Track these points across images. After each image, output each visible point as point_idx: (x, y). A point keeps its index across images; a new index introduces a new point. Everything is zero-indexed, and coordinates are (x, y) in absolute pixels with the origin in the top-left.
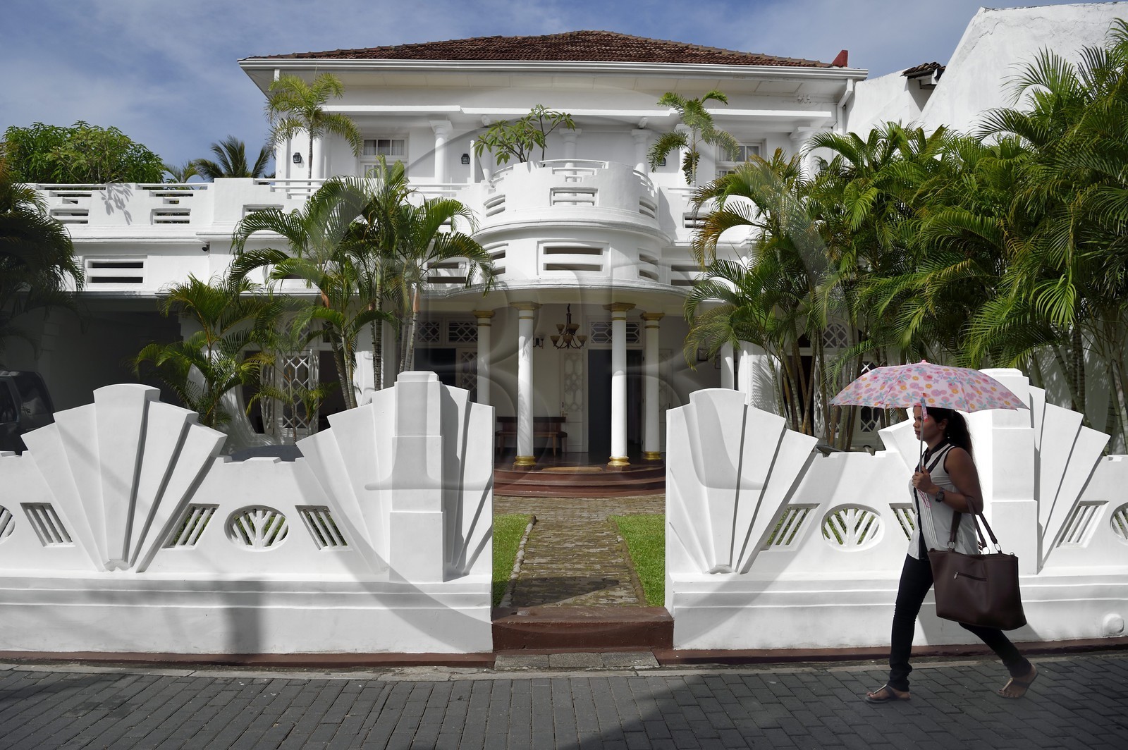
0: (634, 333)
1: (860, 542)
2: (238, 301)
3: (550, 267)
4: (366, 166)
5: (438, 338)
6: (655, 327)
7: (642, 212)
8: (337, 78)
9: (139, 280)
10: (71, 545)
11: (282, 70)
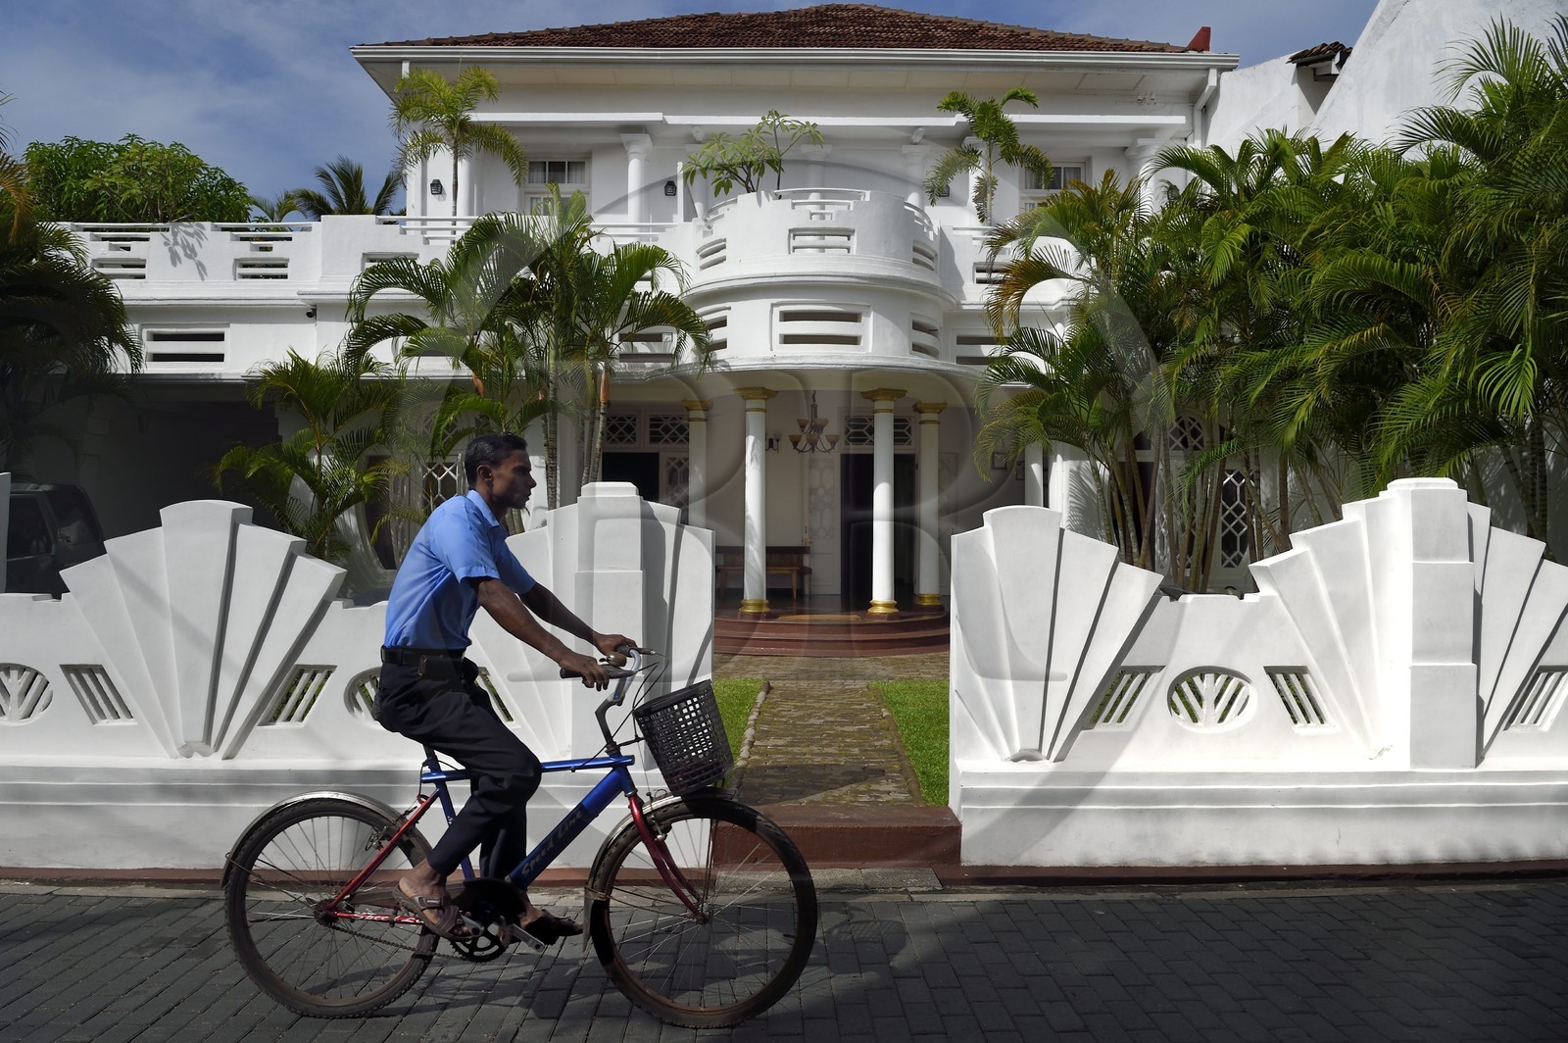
0: (904, 431)
1: (1221, 720)
2: (358, 387)
3: (788, 339)
4: (532, 199)
5: (634, 439)
6: (933, 422)
7: (916, 261)
8: (490, 75)
9: (219, 358)
10: (131, 722)
11: (412, 62)
